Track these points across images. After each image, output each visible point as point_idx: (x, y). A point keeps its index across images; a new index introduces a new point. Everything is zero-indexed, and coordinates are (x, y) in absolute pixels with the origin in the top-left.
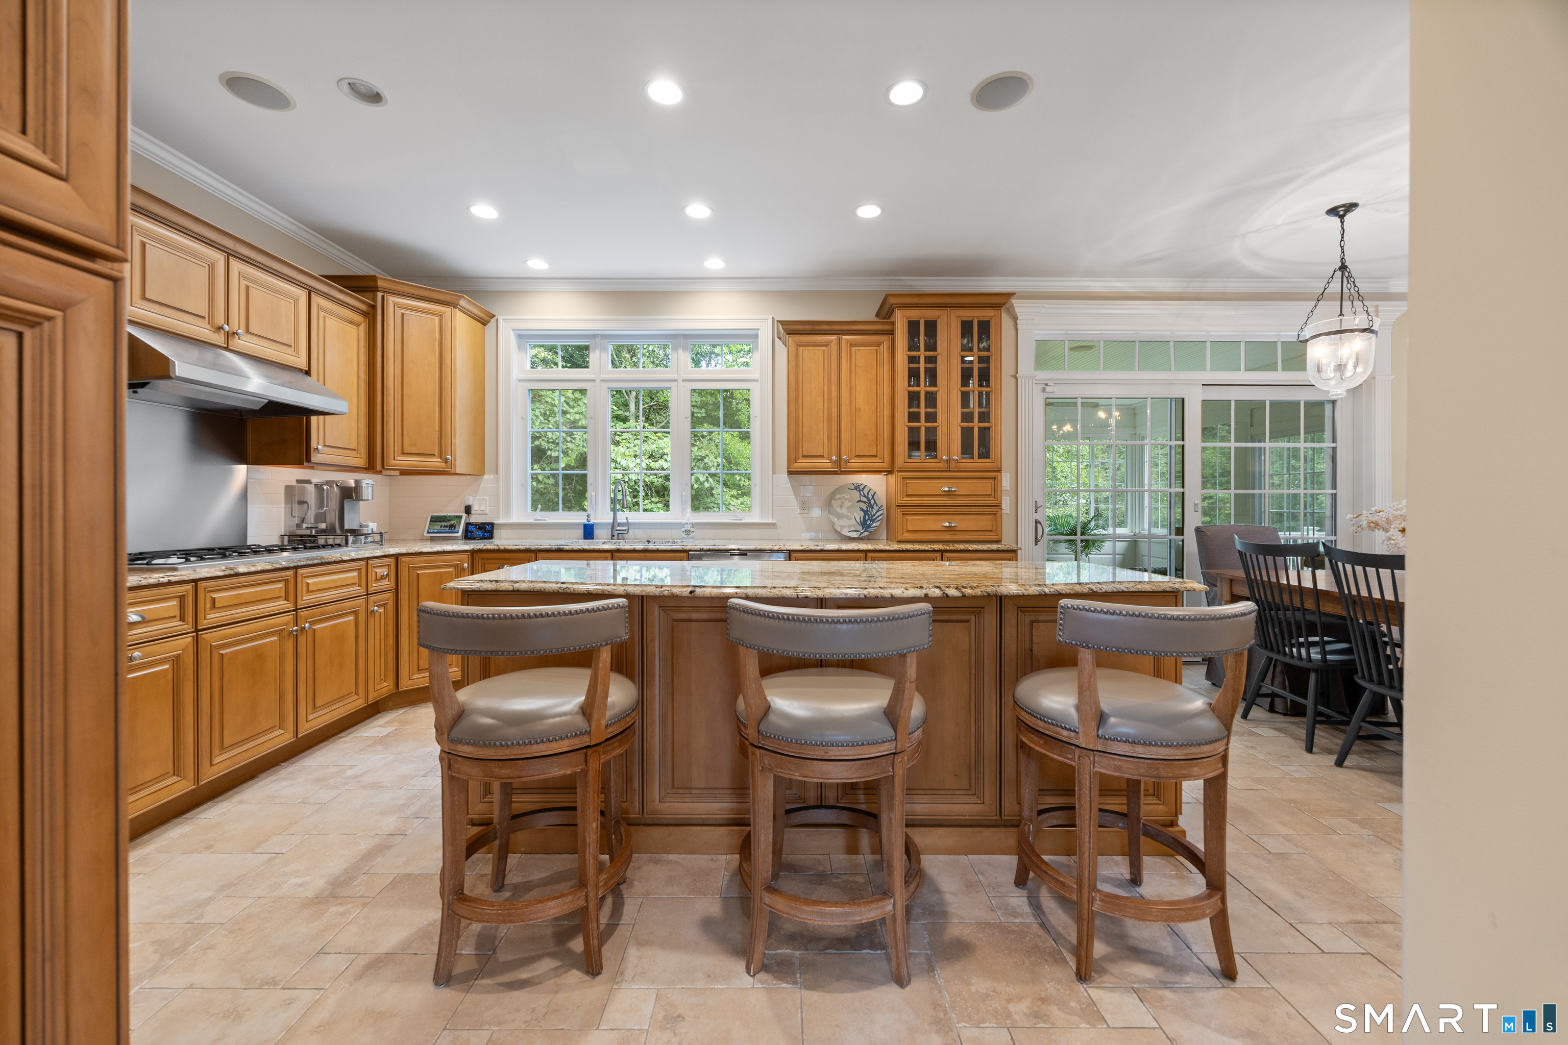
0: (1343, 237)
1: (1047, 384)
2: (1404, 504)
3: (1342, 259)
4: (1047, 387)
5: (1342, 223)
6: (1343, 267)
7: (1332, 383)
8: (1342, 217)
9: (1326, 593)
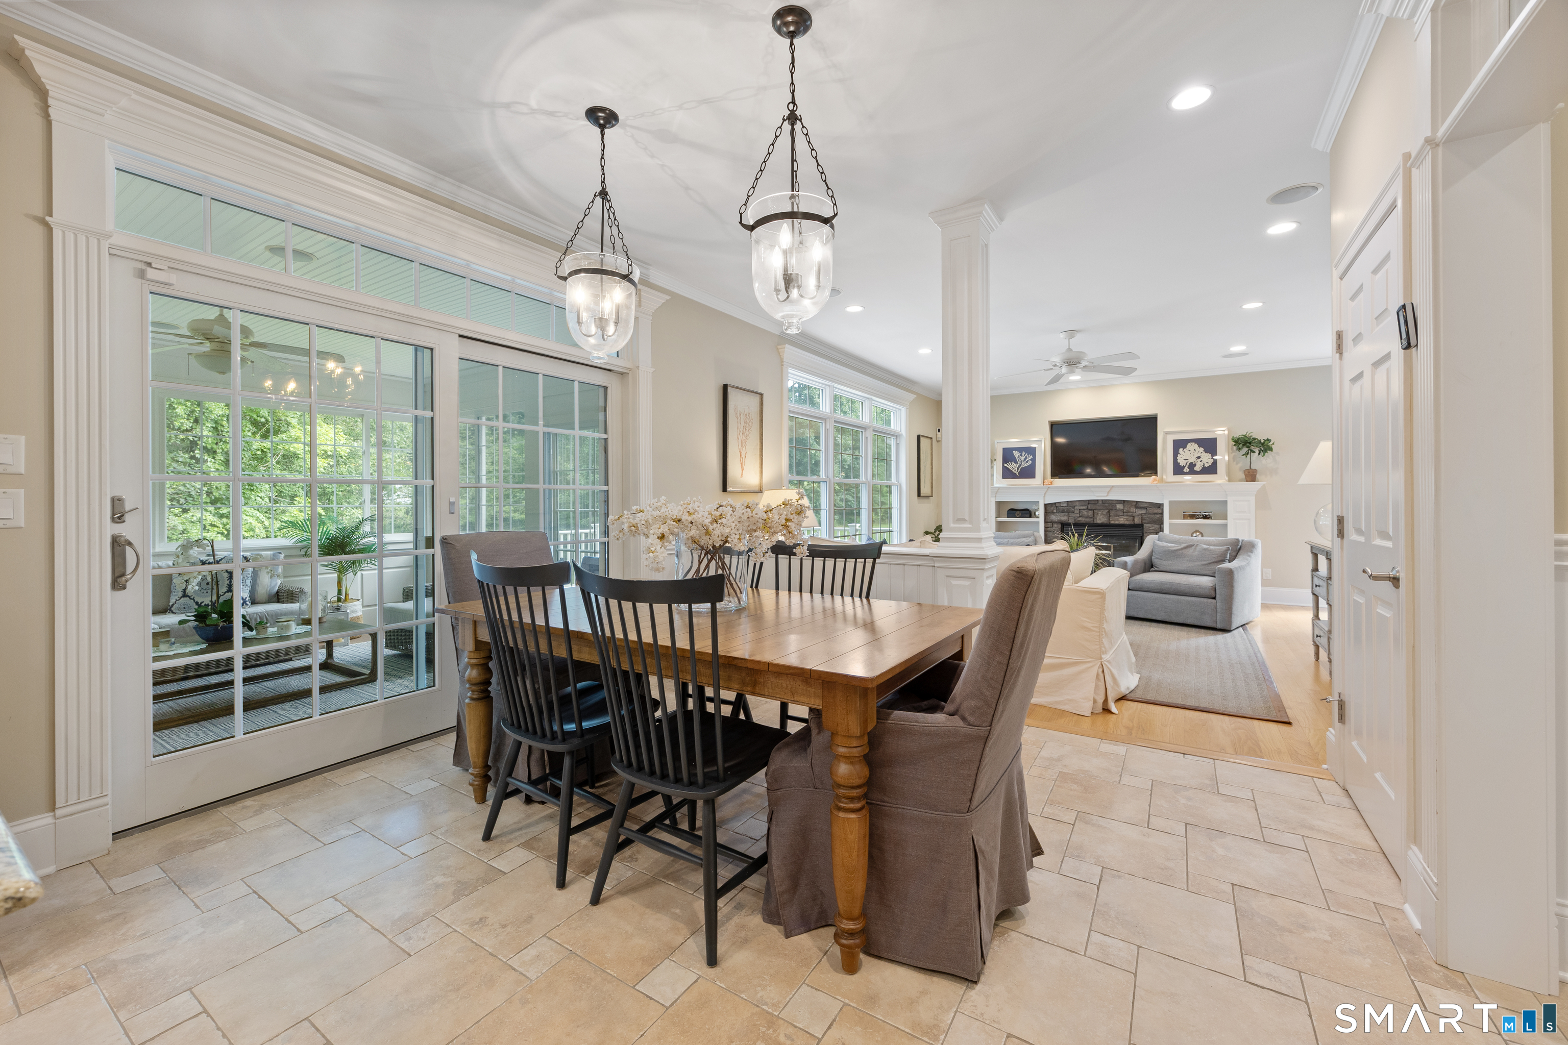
0: (603, 154)
1: (149, 264)
2: (663, 502)
3: (603, 182)
4: (149, 270)
5: (603, 135)
6: (603, 194)
7: (592, 341)
8: (602, 127)
9: (580, 635)
